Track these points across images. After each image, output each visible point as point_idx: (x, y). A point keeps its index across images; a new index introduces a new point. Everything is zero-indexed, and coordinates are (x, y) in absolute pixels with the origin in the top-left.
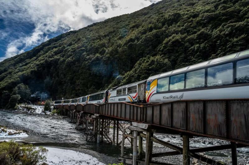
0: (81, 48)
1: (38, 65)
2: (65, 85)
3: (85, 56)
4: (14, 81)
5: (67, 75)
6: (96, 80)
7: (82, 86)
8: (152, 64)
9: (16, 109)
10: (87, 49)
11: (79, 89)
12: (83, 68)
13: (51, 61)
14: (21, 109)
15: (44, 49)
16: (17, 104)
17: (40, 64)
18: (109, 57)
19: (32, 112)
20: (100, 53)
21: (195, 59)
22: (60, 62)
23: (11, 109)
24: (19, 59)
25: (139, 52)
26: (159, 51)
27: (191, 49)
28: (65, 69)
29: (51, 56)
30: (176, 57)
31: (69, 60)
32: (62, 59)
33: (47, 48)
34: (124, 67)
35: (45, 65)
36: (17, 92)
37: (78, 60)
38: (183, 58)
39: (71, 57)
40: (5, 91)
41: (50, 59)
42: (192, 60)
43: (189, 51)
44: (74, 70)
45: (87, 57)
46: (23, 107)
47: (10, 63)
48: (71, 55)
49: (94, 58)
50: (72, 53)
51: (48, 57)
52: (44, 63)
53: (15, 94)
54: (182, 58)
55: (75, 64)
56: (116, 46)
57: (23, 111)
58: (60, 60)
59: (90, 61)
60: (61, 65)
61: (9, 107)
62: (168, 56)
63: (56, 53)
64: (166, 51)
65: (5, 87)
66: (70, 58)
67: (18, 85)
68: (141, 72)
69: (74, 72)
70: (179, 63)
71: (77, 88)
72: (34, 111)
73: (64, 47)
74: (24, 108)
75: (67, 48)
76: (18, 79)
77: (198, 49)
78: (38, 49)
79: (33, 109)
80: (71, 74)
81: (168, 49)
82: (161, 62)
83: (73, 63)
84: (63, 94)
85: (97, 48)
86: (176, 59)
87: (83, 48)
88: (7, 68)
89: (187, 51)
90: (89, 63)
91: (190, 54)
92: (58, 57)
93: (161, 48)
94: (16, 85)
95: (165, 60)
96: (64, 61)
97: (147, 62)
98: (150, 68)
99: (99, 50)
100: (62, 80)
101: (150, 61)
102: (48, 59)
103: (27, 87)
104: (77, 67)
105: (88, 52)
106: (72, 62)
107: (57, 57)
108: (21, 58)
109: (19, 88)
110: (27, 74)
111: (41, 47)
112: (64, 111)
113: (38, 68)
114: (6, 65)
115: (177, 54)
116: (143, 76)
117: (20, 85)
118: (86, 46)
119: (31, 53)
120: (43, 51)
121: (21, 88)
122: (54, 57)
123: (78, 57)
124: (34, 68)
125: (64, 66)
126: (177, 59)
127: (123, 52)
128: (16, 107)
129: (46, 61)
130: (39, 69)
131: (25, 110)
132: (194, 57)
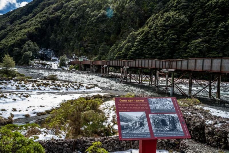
0: (83, 4)
1: (40, 22)
2: (72, 41)
3: (89, 12)
4: (22, 38)
5: (73, 32)
6: (104, 37)
7: (90, 43)
8: (167, 20)
9: (31, 65)
10: (89, 5)
11: (87, 46)
12: (89, 25)
13: (53, 17)
14: (35, 65)
15: (39, 6)
16: (30, 61)
17: (42, 21)
18: (115, 14)
19: (49, 67)
20: (105, 9)
21: (214, 15)
22: (62, 19)
23: (24, 65)
24: (13, 15)
25: (148, 8)
26: (172, 6)
27: (208, 5)
28: (69, 26)
29: (52, 13)
30: (192, 13)
31: (73, 17)
32: (64, 16)
33: (42, 4)
34: (132, 23)
35: (47, 22)
36: (27, 49)
37: (82, 17)
38: (201, 14)
39: (74, 13)
40: (15, 48)
41: (51, 15)
42: (211, 16)
43: (206, 7)
44: (80, 27)
45: (92, 13)
46: (37, 63)
47: (5, 20)
48: (73, 12)
49: (100, 14)
50: (74, 10)
51: (48, 13)
52: (46, 20)
53: (25, 51)
54: (199, 14)
55: (80, 21)
56: (122, 2)
57: (39, 67)
58: (62, 17)
59: (96, 18)
60: (64, 22)
61: (22, 63)
62: (183, 12)
63: (56, 10)
64: (180, 7)
65: (14, 44)
66: (74, 15)
67: (27, 42)
68: (157, 28)
69: (80, 29)
70: (196, 19)
71: (85, 45)
72: (51, 67)
73: (63, 4)
74: (39, 64)
75: (66, 4)
76: (25, 36)
77: (216, 5)
78: (31, 6)
79: (49, 65)
80: (76, 31)
81: (183, 5)
82: (178, 19)
83: (78, 19)
84: (71, 50)
85: (99, 4)
86: (192, 15)
87: (85, 4)
88: (3, 26)
89: (204, 7)
90: (94, 19)
91: (207, 9)
92: (60, 14)
93: (174, 4)
94: (25, 43)
95: (182, 16)
96: (68, 17)
97: (161, 18)
98: (167, 24)
99: (103, 6)
100: (68, 37)
101: (165, 17)
102: (49, 15)
103: (35, 44)
104: (82, 23)
105: (91, 9)
106: (76, 19)
107: (58, 14)
108: (15, 15)
109: (28, 45)
110: (32, 31)
111: (34, 3)
112: (82, 66)
113: (41, 25)
114: (2, 23)
115: (194, 10)
116: (160, 32)
117: (28, 42)
118: (87, 2)
119: (25, 10)
120: (39, 7)
121: (30, 45)
122: (55, 14)
123: (81, 13)
124: (37, 25)
125: (69, 23)
126: (194, 15)
127: (131, 8)
128: (30, 63)
129: (48, 18)
130: (43, 26)
131: (41, 66)
132: (212, 13)
